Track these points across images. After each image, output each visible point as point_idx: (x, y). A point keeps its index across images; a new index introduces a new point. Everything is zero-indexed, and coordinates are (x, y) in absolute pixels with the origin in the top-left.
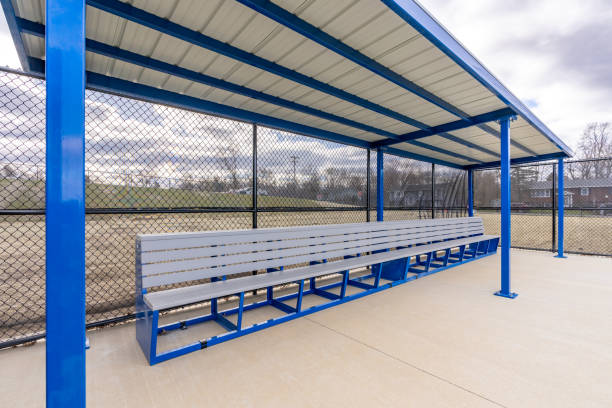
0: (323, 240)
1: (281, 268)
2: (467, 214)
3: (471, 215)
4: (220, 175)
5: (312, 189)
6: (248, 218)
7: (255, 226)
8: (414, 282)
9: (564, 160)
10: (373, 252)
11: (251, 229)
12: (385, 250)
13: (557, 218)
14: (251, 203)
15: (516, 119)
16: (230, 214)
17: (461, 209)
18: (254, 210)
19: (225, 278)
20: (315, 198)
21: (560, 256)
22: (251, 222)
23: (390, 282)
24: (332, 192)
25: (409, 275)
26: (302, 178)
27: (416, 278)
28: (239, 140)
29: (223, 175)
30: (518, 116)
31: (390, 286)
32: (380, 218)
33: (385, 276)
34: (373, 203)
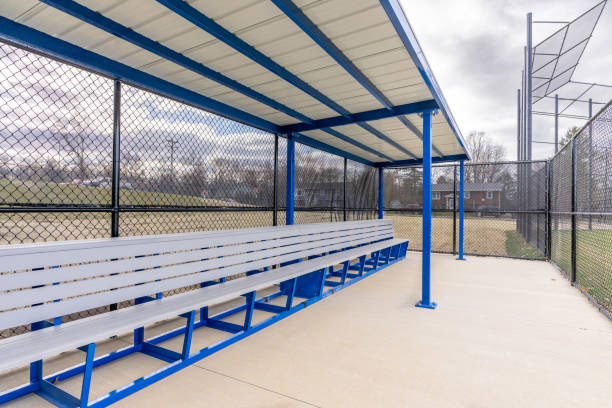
0: (221, 252)
1: (159, 296)
2: (377, 216)
3: (380, 217)
4: (57, 158)
5: (195, 184)
6: (104, 221)
7: (115, 234)
8: (330, 297)
9: (465, 163)
10: (283, 265)
11: (108, 239)
12: (297, 261)
13: (458, 220)
14: (109, 198)
15: (437, 113)
16: (72, 215)
17: (371, 210)
18: (114, 209)
19: (58, 321)
20: (198, 194)
21: (461, 258)
22: (108, 226)
23: (303, 300)
24: (220, 187)
25: (326, 289)
26: (181, 169)
27: (332, 292)
28: (89, 111)
29: (63, 158)
30: (439, 111)
31: (304, 305)
32: (289, 221)
33: (298, 295)
34: (282, 201)
